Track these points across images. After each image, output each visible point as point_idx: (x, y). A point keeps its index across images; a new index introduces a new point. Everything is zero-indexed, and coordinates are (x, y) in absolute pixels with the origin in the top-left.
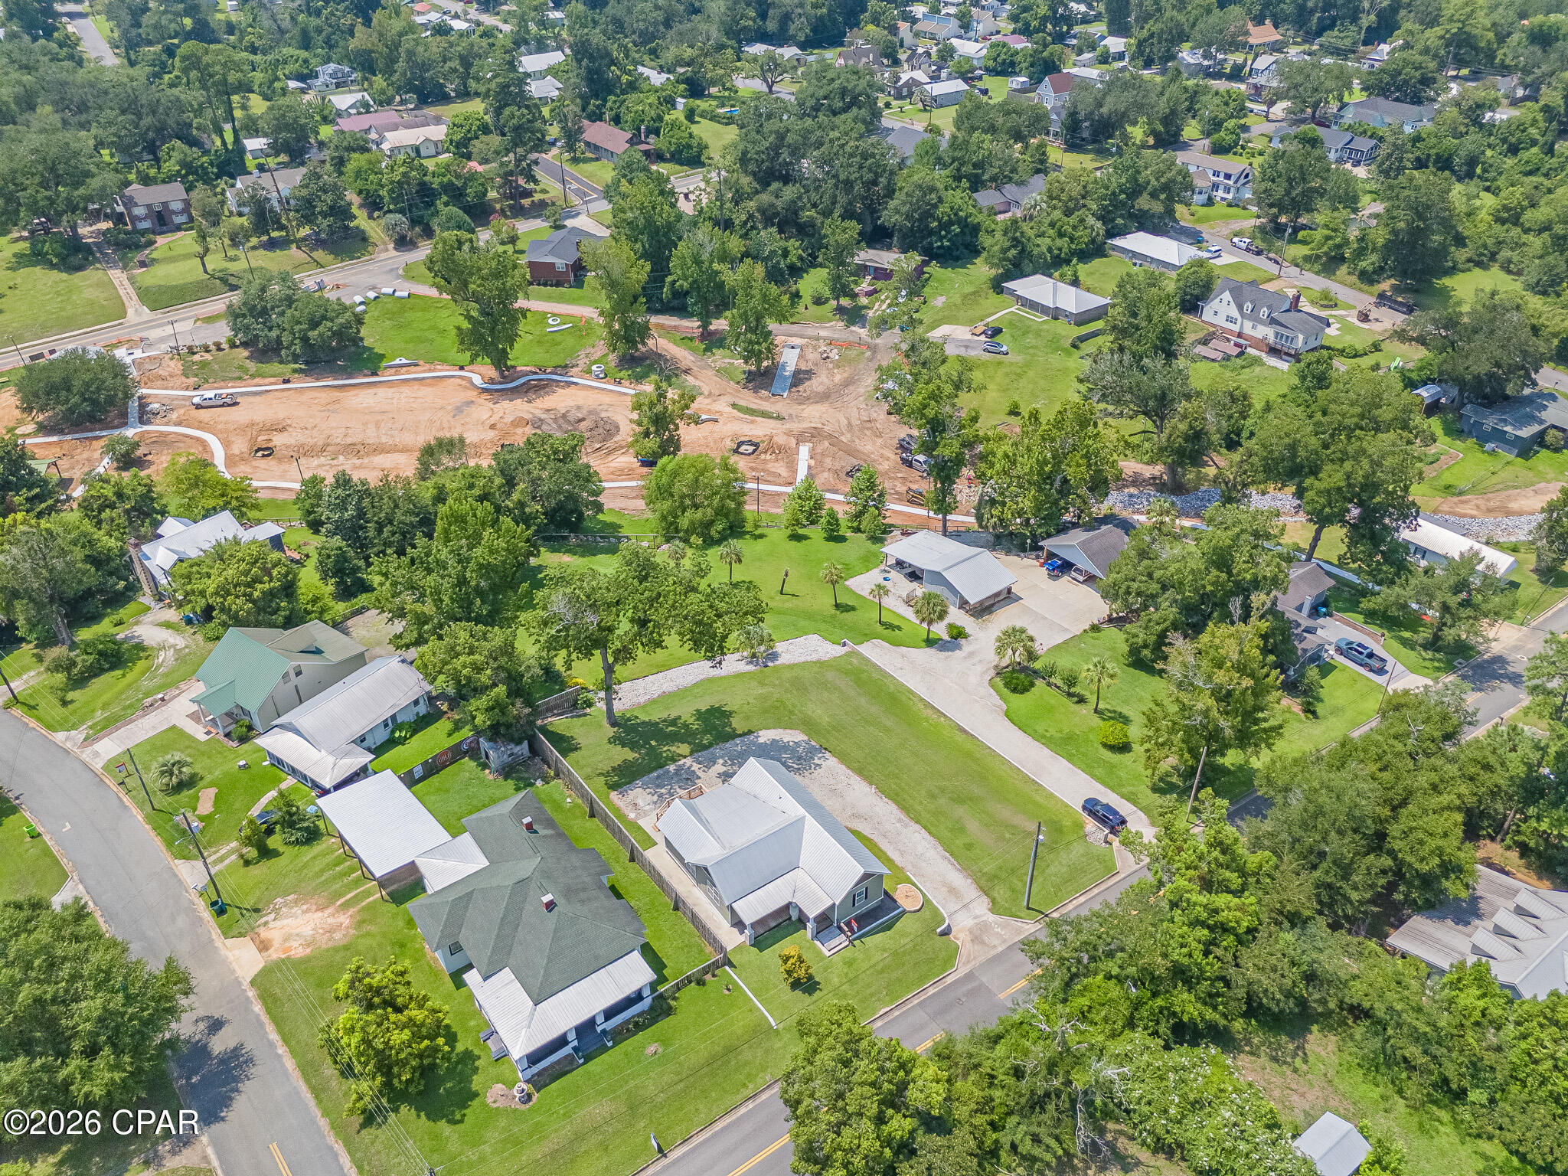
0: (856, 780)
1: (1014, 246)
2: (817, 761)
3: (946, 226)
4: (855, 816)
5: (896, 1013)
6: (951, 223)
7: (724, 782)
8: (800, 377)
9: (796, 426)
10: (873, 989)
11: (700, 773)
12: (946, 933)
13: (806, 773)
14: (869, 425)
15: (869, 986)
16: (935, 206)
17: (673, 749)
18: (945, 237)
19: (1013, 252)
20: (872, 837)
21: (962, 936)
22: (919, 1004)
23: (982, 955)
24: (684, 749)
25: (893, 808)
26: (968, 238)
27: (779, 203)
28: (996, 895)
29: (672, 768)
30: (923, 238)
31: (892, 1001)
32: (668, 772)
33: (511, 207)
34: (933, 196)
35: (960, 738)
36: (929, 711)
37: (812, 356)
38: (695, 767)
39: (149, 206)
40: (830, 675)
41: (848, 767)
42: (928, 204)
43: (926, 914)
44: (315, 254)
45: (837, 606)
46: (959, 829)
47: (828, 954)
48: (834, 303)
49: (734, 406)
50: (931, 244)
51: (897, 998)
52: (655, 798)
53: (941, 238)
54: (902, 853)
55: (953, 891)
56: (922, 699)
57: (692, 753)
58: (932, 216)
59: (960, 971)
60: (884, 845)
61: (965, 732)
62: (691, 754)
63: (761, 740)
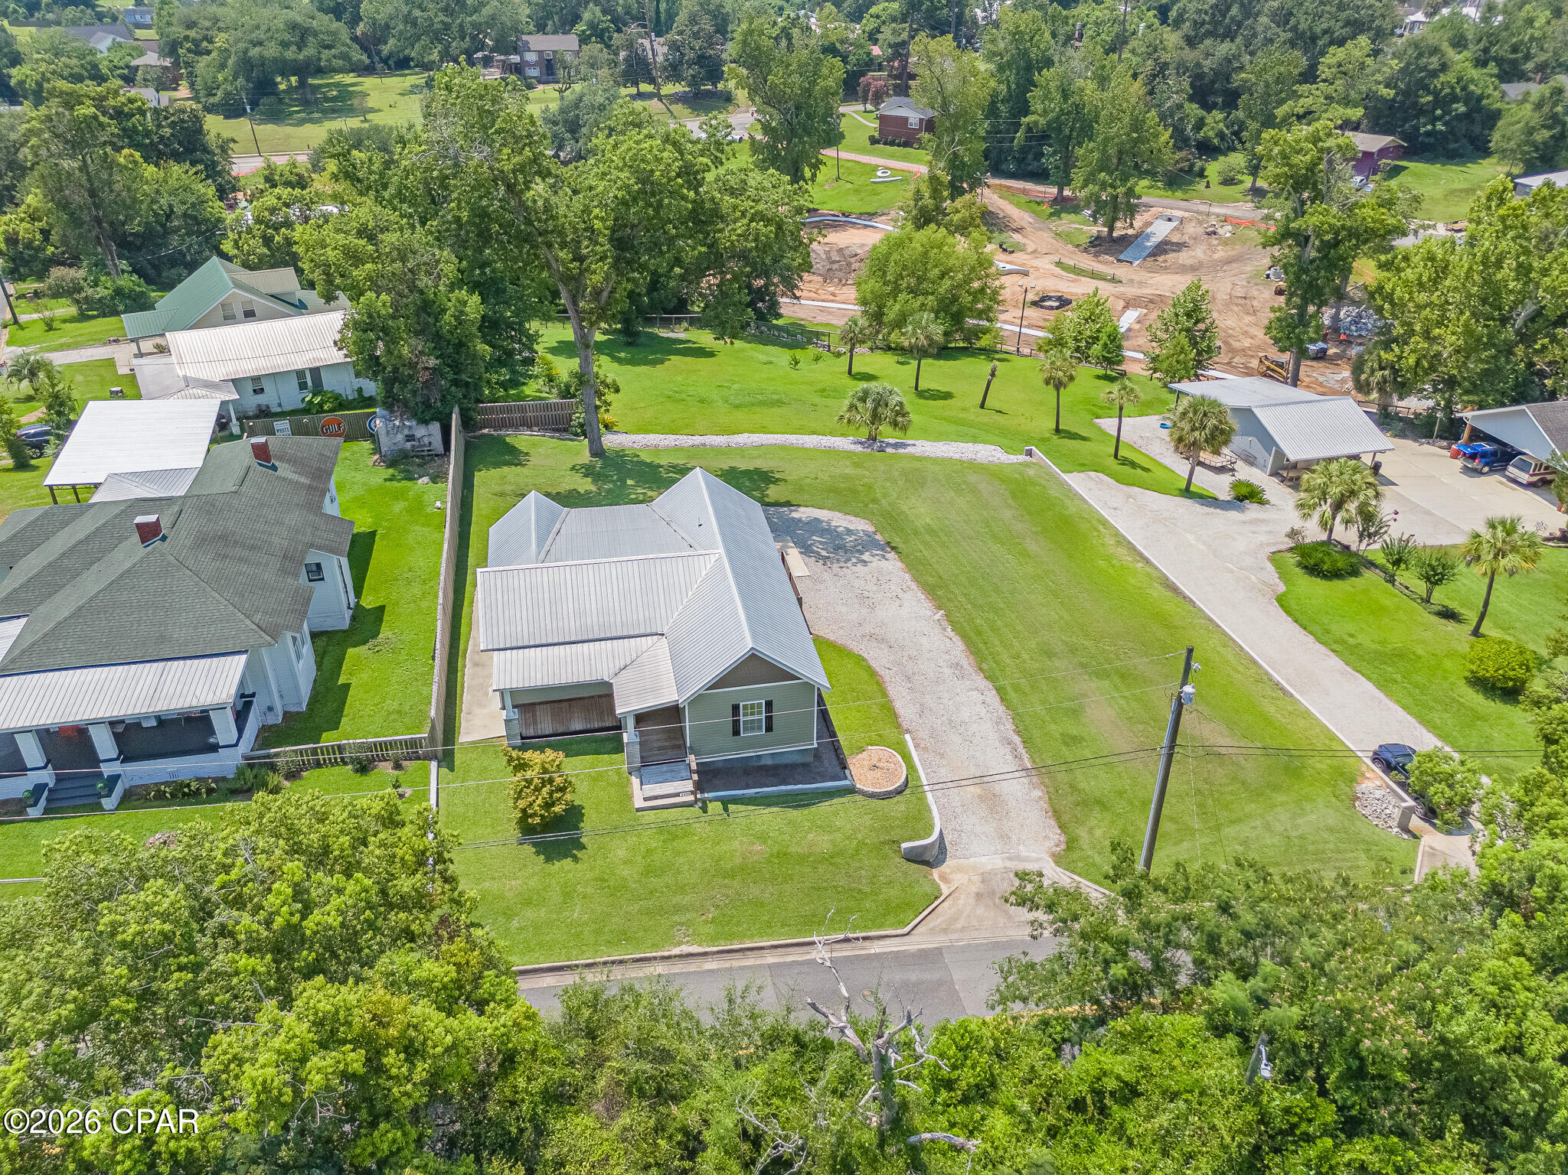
1: (1549, 128)
2: (863, 556)
3: (1443, 101)
5: (711, 965)
6: (1455, 99)
8: (1163, 248)
9: (1131, 291)
10: (686, 900)
12: (927, 859)
13: (835, 566)
14: (1242, 301)
15: (682, 889)
16: (1434, 74)
18: (1439, 118)
19: (1546, 134)
21: (959, 879)
22: (770, 966)
26: (1477, 129)
27: (1207, 64)
28: (1082, 833)
30: (1405, 120)
31: (713, 939)
33: (896, 86)
34: (1435, 59)
35: (1157, 592)
36: (1122, 551)
37: (1191, 229)
39: (540, 52)
40: (972, 478)
41: (915, 579)
42: (1424, 69)
43: (898, 807)
44: (673, 107)
45: (1057, 430)
46: (1069, 710)
47: (639, 803)
48: (1248, 181)
49: (1059, 264)
50: (1416, 128)
51: (731, 937)
53: (1434, 120)
55: (991, 799)
56: (1117, 534)
58: (1426, 88)
61: (1175, 589)
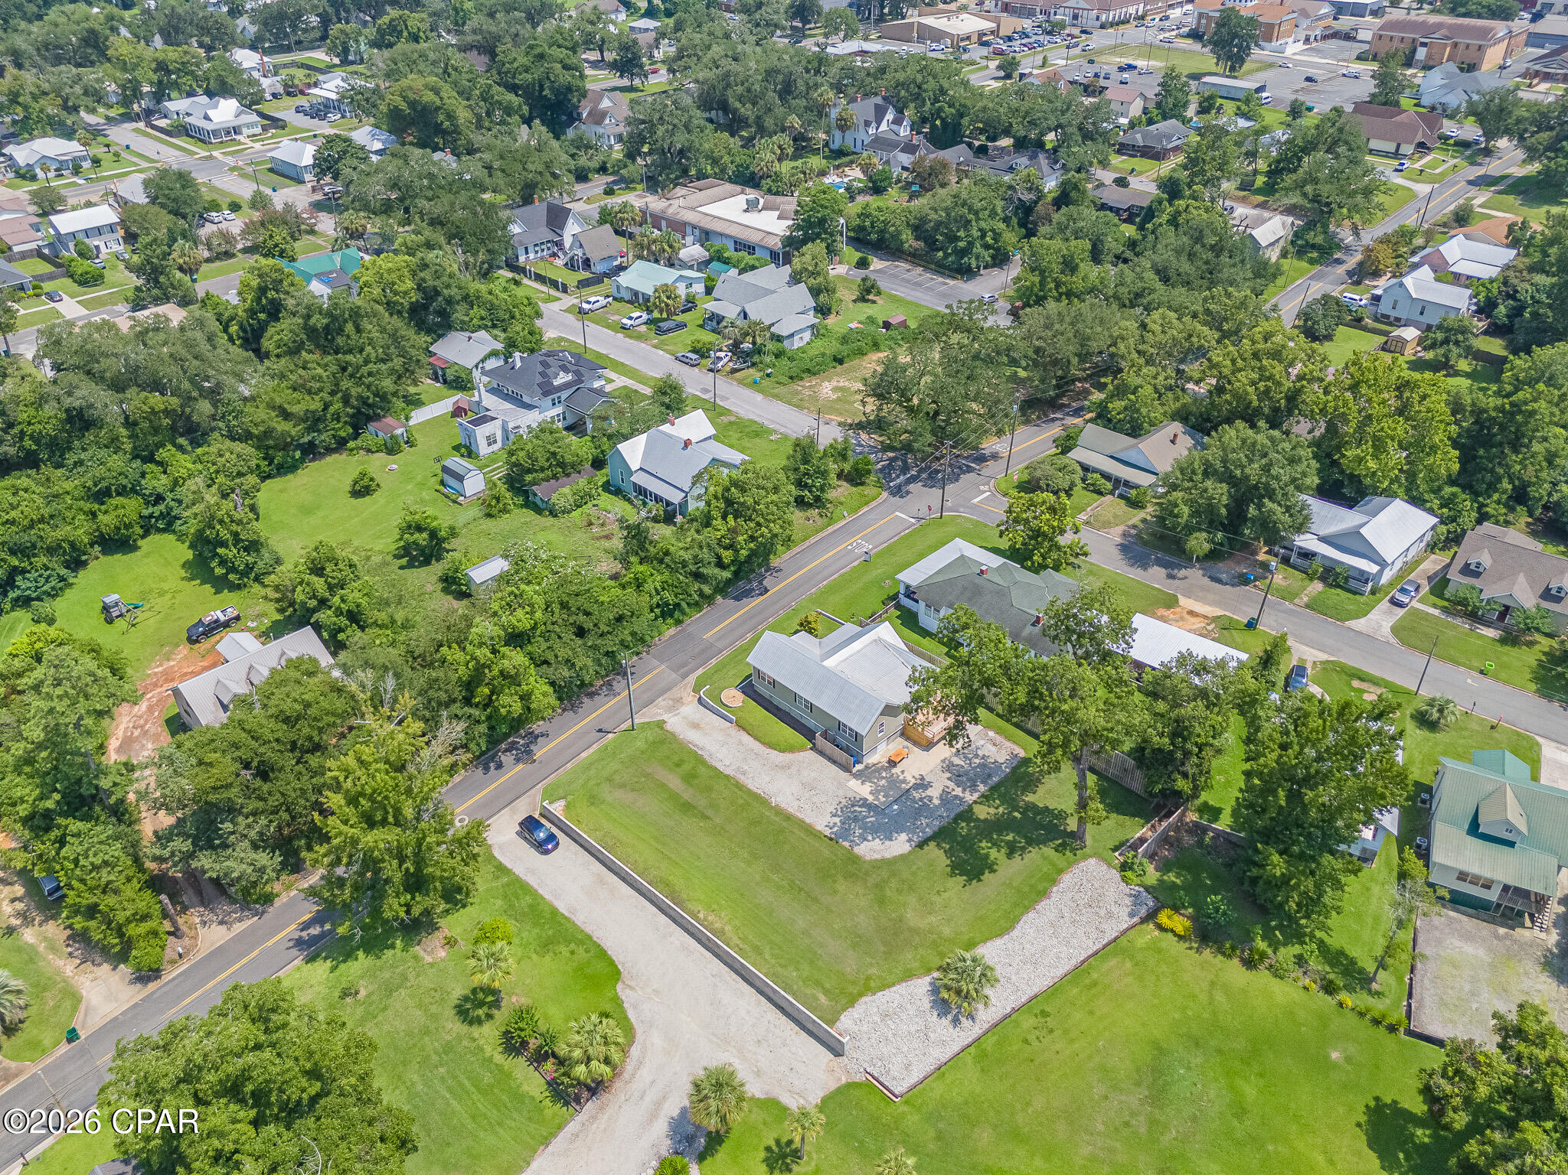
0: (791, 807)
2: (837, 820)
4: (785, 767)
7: (922, 778)
11: (951, 785)
17: (992, 811)
20: (769, 751)
21: (690, 699)
23: (675, 693)
24: (982, 812)
25: (752, 785)
28: (660, 733)
29: (982, 788)
32: (983, 782)
38: (958, 791)
46: (689, 778)
52: (980, 753)
54: (740, 743)
55: (696, 726)
57: (970, 809)
59: (692, 679)
60: (756, 746)
62: (970, 806)
63: (904, 836)
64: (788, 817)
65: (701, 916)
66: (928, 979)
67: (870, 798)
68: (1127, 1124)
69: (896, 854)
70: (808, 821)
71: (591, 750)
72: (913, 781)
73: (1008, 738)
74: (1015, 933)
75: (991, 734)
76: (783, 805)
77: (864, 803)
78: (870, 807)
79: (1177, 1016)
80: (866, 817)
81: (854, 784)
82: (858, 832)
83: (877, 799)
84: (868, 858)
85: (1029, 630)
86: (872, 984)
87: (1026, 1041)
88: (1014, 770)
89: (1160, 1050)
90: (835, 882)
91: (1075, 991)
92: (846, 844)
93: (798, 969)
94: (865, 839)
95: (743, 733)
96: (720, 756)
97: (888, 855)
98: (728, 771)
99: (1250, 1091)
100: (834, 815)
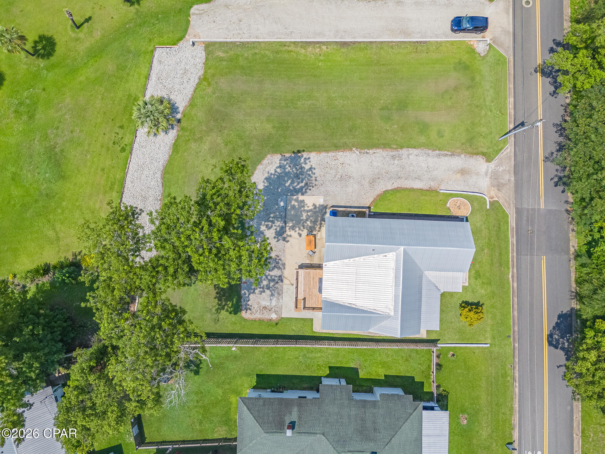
0: (342, 156)
2: (307, 167)
4: (373, 182)
7: (285, 240)
20: (395, 186)
22: (517, 254)
23: (510, 192)
28: (480, 149)
31: (508, 268)
51: (508, 264)
52: (268, 292)
55: (463, 172)
59: (512, 214)
63: (261, 187)
64: (337, 147)
65: (324, 48)
66: (181, 109)
67: (301, 198)
68: (57, 128)
69: (257, 172)
70: (324, 154)
71: (511, 106)
72: (288, 233)
73: (261, 321)
74: (159, 175)
75: (274, 316)
76: (348, 153)
77: (302, 191)
78: (297, 191)
79: (64, 203)
80: (292, 182)
81: (320, 201)
82: (288, 169)
83: (296, 200)
84: (269, 156)
85: (294, 417)
86: (205, 83)
87: (121, 127)
88: (240, 297)
89: (63, 177)
90: (274, 127)
91: (118, 176)
92: (287, 155)
93: (247, 59)
94: (280, 167)
95: (426, 187)
96: (421, 158)
97: (260, 167)
98: (404, 152)
99: (16, 192)
100: (311, 169)
